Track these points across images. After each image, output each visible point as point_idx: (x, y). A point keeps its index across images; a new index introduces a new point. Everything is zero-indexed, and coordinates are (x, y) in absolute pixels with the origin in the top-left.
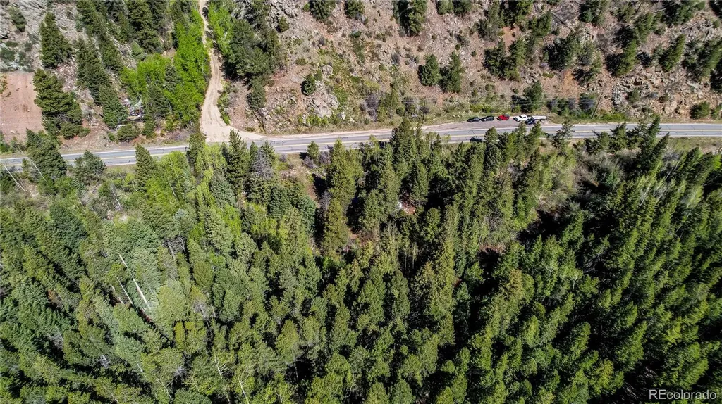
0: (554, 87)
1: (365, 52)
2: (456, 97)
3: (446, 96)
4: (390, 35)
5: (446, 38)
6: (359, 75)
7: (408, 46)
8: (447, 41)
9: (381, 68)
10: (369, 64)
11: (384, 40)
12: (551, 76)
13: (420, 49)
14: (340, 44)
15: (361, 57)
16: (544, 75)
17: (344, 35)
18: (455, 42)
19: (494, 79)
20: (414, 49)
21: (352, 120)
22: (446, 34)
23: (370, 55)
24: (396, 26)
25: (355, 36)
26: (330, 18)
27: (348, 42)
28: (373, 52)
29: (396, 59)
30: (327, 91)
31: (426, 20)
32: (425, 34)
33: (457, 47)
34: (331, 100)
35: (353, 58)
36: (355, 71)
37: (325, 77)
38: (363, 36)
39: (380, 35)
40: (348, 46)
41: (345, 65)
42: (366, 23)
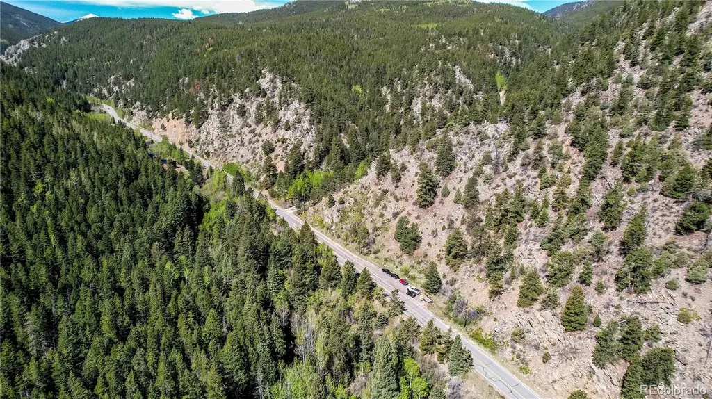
0: (474, 290)
1: (382, 203)
2: (405, 257)
3: (400, 253)
4: (407, 200)
5: (442, 219)
6: (366, 213)
7: (411, 212)
8: (441, 221)
9: (382, 216)
10: (377, 211)
11: (397, 201)
12: (481, 281)
13: (418, 218)
14: (373, 192)
15: (377, 205)
16: (478, 277)
17: (380, 189)
18: (445, 225)
19: (444, 261)
20: (414, 215)
21: (334, 232)
22: (445, 217)
23: (383, 205)
24: (416, 196)
25: (386, 192)
26: (383, 178)
27: (379, 193)
28: (385, 204)
29: (395, 215)
30: (338, 211)
31: (441, 202)
32: (431, 211)
33: (444, 228)
34: (335, 216)
35: (371, 202)
36: (366, 210)
37: (347, 204)
38: (389, 193)
39: (398, 197)
40: (376, 195)
41: (364, 204)
42: (397, 187)
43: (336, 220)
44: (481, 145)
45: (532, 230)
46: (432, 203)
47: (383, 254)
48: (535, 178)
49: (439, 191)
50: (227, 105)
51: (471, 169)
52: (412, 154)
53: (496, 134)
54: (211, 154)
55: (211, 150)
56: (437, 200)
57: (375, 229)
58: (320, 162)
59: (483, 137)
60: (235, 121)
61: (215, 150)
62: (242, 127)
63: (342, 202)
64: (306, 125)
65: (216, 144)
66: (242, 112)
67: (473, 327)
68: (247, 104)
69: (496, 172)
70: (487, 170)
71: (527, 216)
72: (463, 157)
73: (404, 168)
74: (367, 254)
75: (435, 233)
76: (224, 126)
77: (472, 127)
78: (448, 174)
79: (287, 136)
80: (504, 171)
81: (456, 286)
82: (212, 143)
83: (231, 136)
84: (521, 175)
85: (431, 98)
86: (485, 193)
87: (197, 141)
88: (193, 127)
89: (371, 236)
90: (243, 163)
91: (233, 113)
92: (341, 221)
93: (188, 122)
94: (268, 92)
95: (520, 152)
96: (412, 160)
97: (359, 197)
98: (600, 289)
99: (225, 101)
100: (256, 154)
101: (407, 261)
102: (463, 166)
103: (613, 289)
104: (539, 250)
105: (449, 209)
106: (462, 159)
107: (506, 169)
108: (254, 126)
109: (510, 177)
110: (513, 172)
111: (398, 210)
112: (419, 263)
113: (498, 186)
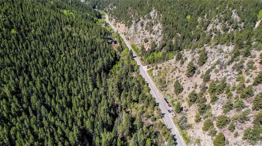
0: (192, 116)
4: (183, 72)
5: (194, 83)
7: (183, 78)
8: (193, 84)
9: (172, 77)
10: (171, 75)
11: (180, 72)
13: (185, 80)
14: (172, 66)
15: (172, 72)
16: (196, 112)
17: (175, 66)
18: (194, 86)
19: (187, 101)
21: (155, 79)
22: (195, 83)
25: (177, 67)
26: (177, 61)
27: (174, 67)
28: (175, 72)
29: (177, 77)
30: (158, 71)
31: (196, 76)
32: (191, 79)
33: (193, 87)
34: (156, 73)
35: (170, 71)
36: (168, 73)
37: (162, 69)
38: (177, 68)
39: (181, 70)
40: (173, 68)
41: (168, 71)
42: (181, 66)
43: (157, 75)
44: (219, 55)
45: (224, 98)
46: (192, 76)
47: (168, 92)
48: (236, 75)
49: (196, 71)
50: (138, 21)
51: (212, 65)
52: (191, 53)
53: (227, 51)
54: (129, 39)
55: (130, 38)
56: (195, 75)
57: (169, 82)
58: (162, 49)
59: (221, 51)
60: (139, 27)
61: (131, 38)
62: (141, 31)
63: (160, 68)
64: (160, 34)
65: (132, 35)
66: (142, 25)
67: (185, 131)
68: (144, 21)
69: (221, 68)
70: (217, 67)
71: (225, 92)
72: (211, 59)
73: (186, 59)
74: (162, 91)
75: (189, 89)
76: (136, 29)
77: (219, 46)
78: (202, 65)
79: (153, 37)
80: (225, 69)
81: (187, 112)
82: (131, 35)
83: (137, 33)
84: (231, 72)
85: (217, 24)
86: (213, 76)
87: (127, 33)
88: (127, 28)
89: (166, 84)
90: (138, 45)
91: (139, 24)
92: (158, 75)
93: (126, 26)
94: (152, 18)
95: (234, 61)
96: (190, 56)
97: (167, 68)
98: (236, 135)
99: (137, 20)
100: (142, 42)
101: (175, 97)
102: (209, 63)
103: (241, 138)
104: (221, 109)
105: (198, 80)
106: (210, 59)
107: (225, 68)
108: (144, 31)
109: (226, 72)
110: (228, 70)
111: (179, 76)
112: (179, 99)
113: (219, 75)
